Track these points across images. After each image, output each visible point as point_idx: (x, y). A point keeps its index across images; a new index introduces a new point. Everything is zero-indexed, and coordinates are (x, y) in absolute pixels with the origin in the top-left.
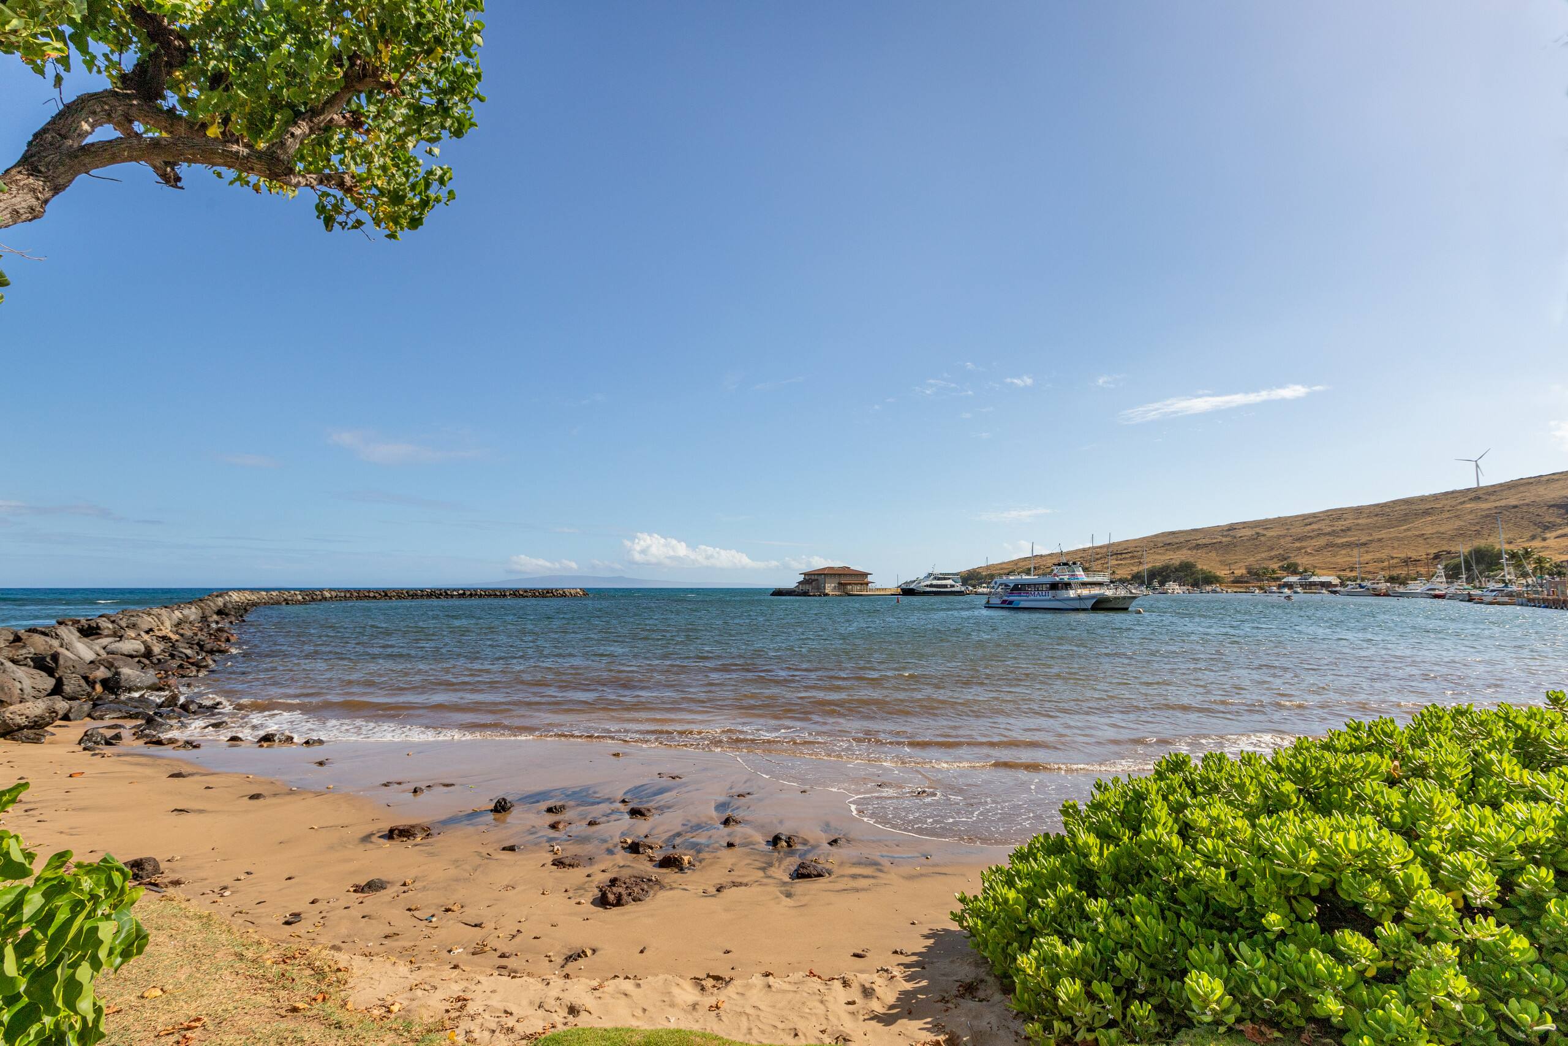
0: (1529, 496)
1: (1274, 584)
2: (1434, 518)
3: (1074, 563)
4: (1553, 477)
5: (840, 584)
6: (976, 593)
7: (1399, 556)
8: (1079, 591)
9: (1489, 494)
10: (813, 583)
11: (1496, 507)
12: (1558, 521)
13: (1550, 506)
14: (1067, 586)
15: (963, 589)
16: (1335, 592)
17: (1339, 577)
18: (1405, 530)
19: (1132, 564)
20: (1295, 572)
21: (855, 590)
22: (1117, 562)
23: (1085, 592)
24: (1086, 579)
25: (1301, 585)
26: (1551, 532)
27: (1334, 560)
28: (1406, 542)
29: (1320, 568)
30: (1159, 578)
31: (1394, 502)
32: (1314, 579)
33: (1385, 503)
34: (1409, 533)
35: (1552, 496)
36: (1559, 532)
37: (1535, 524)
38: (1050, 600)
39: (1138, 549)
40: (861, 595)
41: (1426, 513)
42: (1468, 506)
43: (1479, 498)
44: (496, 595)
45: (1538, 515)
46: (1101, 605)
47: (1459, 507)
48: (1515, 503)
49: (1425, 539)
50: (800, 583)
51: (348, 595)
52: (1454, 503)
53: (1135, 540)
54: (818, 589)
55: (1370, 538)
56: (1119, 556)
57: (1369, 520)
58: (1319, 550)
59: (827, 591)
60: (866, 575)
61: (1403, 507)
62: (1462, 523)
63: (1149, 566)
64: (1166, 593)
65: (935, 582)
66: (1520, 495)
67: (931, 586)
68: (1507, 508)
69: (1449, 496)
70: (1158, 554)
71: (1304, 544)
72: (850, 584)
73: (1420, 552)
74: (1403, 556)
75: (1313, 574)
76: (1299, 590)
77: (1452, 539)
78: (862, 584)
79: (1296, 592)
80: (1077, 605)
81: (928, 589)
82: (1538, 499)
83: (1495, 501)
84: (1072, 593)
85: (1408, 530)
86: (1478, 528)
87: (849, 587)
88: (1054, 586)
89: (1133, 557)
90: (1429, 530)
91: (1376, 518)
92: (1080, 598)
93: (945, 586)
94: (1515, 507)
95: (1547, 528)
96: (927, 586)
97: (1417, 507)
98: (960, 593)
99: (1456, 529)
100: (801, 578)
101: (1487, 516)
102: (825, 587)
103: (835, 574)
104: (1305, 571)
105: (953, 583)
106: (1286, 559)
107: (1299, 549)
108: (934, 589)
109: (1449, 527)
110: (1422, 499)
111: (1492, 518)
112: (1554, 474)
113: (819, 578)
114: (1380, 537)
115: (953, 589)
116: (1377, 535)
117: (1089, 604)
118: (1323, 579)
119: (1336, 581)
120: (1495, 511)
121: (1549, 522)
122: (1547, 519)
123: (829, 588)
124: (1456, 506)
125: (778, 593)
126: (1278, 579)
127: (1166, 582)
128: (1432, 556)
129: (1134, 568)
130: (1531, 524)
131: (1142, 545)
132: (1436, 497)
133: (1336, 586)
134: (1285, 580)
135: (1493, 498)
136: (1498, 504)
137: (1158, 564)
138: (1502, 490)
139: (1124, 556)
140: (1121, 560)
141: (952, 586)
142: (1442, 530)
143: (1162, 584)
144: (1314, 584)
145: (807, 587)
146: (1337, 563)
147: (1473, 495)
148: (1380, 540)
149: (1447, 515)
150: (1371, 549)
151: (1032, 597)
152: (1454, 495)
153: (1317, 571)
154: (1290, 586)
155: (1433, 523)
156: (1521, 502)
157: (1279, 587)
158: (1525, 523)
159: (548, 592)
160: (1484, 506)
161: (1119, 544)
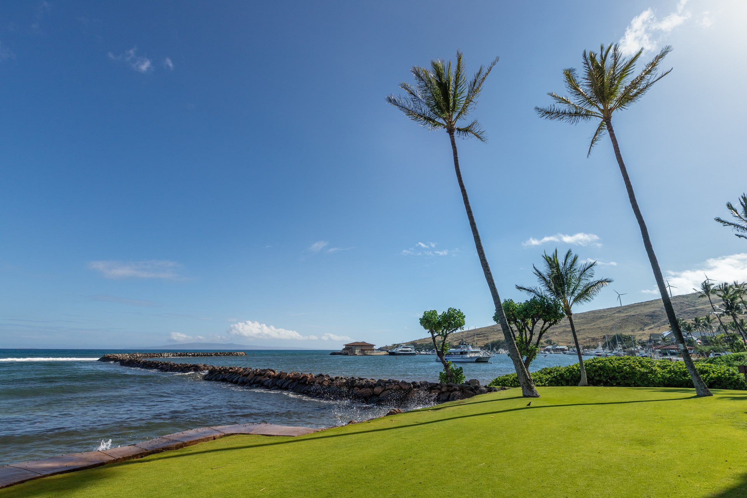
0: (639, 311)
1: (542, 349)
2: (604, 320)
3: (468, 344)
4: (647, 303)
5: (362, 350)
6: (420, 354)
7: (591, 336)
8: (471, 355)
9: (624, 310)
10: (349, 349)
11: (626, 316)
12: (650, 322)
13: (647, 315)
14: (466, 353)
15: (415, 352)
16: (565, 353)
17: (567, 346)
18: (593, 325)
19: (484, 339)
20: (551, 344)
21: (369, 353)
22: (477, 339)
23: (473, 355)
24: (472, 350)
25: (553, 350)
26: (647, 326)
27: (566, 338)
28: (594, 330)
29: (561, 342)
30: (496, 347)
31: (589, 312)
32: (558, 347)
33: (586, 313)
34: (595, 327)
35: (647, 311)
36: (650, 327)
37: (641, 323)
38: (460, 358)
39: (486, 332)
40: (372, 355)
41: (601, 317)
42: (616, 315)
43: (620, 312)
44: (208, 355)
45: (642, 319)
46: (479, 360)
47: (613, 315)
48: (633, 314)
49: (601, 329)
50: (343, 349)
51: (146, 356)
52: (611, 313)
53: (485, 328)
54: (352, 352)
55: (580, 329)
56: (478, 336)
57: (579, 320)
58: (560, 333)
59: (356, 353)
60: (373, 346)
61: (592, 315)
62: (614, 322)
63: (492, 340)
64: (499, 354)
65: (403, 349)
66: (635, 311)
67: (402, 351)
68: (630, 316)
69: (610, 310)
70: (495, 335)
71: (554, 331)
72: (366, 350)
73: (598, 335)
74: (593, 336)
75: (557, 345)
76: (552, 352)
77: (611, 329)
78: (371, 350)
79: (551, 353)
80: (470, 360)
81: (401, 352)
82: (641, 313)
83: (626, 313)
84: (468, 356)
85: (594, 325)
86: (620, 325)
87: (366, 351)
88: (462, 353)
89: (484, 336)
90: (602, 325)
91: (582, 320)
92: (471, 358)
93: (408, 351)
94: (633, 316)
95: (646, 325)
96: (400, 351)
97: (597, 315)
98: (414, 354)
99: (612, 325)
100: (344, 347)
101: (623, 319)
102: (355, 351)
103: (360, 345)
104: (554, 344)
105: (411, 350)
106: (547, 338)
107: (553, 333)
108: (403, 352)
109: (609, 324)
110: (600, 311)
111: (626, 321)
112: (647, 302)
113: (352, 347)
114: (584, 328)
115: (411, 352)
116: (582, 327)
117: (474, 360)
118: (561, 347)
119: (567, 348)
120: (626, 317)
121: (646, 323)
122: (646, 321)
123: (357, 352)
124: (612, 315)
125: (334, 353)
126: (544, 347)
127: (499, 348)
128: (602, 337)
129: (485, 341)
130: (640, 323)
131: (488, 330)
132: (604, 311)
133: (566, 350)
134: (546, 348)
135: (625, 311)
136: (627, 314)
137: (495, 340)
138: (628, 308)
139: (480, 335)
140: (479, 337)
141: (411, 351)
142: (607, 325)
143: (497, 349)
144: (557, 349)
145: (346, 351)
146: (568, 340)
147: (618, 310)
148: (584, 329)
149: (608, 319)
150: (581, 333)
151: (454, 357)
152: (611, 310)
153: (560, 343)
154: (548, 350)
155: (603, 322)
156: (636, 314)
157: (545, 350)
158: (637, 323)
159: (230, 354)
160: (622, 315)
161: (478, 329)
